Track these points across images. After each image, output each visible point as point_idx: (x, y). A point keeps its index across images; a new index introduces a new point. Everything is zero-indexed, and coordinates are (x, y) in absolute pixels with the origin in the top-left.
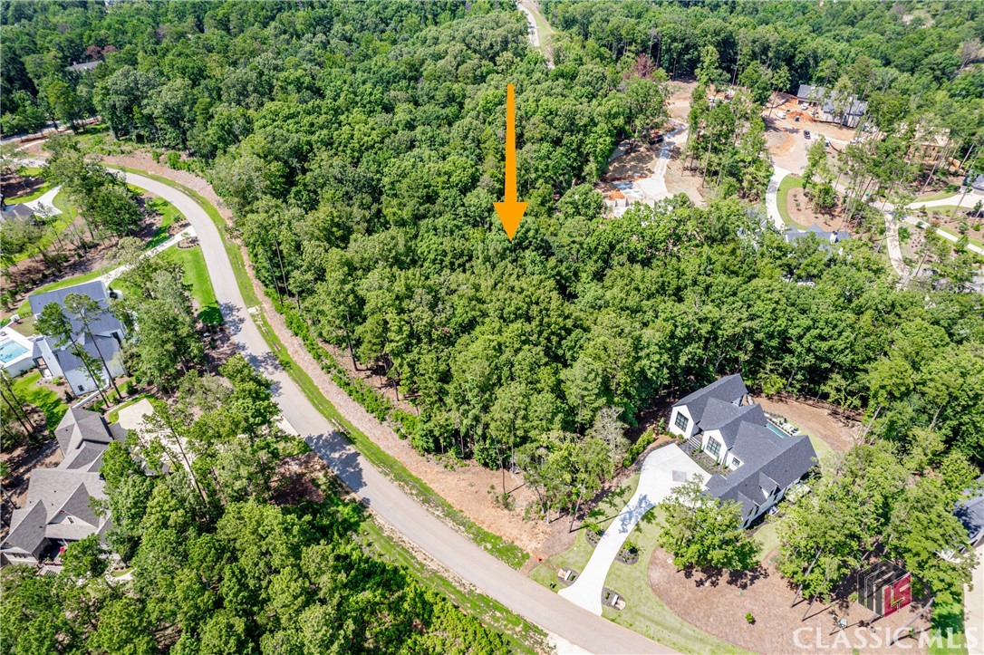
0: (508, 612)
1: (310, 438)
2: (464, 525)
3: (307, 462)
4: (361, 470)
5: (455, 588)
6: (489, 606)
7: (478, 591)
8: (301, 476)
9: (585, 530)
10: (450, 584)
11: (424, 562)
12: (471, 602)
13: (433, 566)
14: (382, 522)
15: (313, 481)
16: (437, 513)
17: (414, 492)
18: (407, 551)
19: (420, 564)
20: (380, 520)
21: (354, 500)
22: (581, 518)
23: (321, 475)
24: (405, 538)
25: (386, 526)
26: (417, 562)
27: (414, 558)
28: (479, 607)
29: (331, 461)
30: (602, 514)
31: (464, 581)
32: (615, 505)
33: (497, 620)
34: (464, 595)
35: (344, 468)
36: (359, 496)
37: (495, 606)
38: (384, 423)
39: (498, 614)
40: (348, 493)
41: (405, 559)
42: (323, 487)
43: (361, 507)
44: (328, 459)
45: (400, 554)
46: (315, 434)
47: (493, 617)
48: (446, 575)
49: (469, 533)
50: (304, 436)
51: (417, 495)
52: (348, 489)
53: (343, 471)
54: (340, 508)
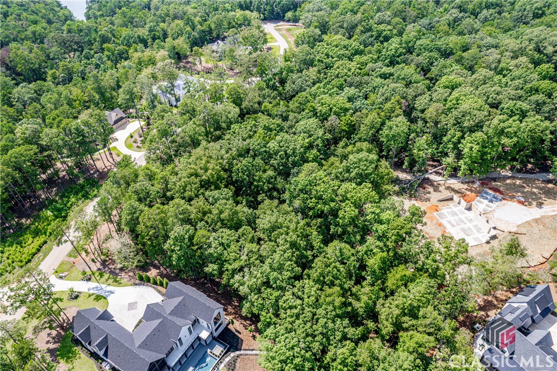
0: (42, 261)
7: (54, 247)
12: (49, 247)
20: (90, 203)
25: (88, 207)
28: (46, 250)
30: (101, 277)
32: (107, 281)
33: (39, 258)
34: (52, 243)
37: (46, 255)
41: (71, 219)
43: (97, 196)
47: (41, 256)
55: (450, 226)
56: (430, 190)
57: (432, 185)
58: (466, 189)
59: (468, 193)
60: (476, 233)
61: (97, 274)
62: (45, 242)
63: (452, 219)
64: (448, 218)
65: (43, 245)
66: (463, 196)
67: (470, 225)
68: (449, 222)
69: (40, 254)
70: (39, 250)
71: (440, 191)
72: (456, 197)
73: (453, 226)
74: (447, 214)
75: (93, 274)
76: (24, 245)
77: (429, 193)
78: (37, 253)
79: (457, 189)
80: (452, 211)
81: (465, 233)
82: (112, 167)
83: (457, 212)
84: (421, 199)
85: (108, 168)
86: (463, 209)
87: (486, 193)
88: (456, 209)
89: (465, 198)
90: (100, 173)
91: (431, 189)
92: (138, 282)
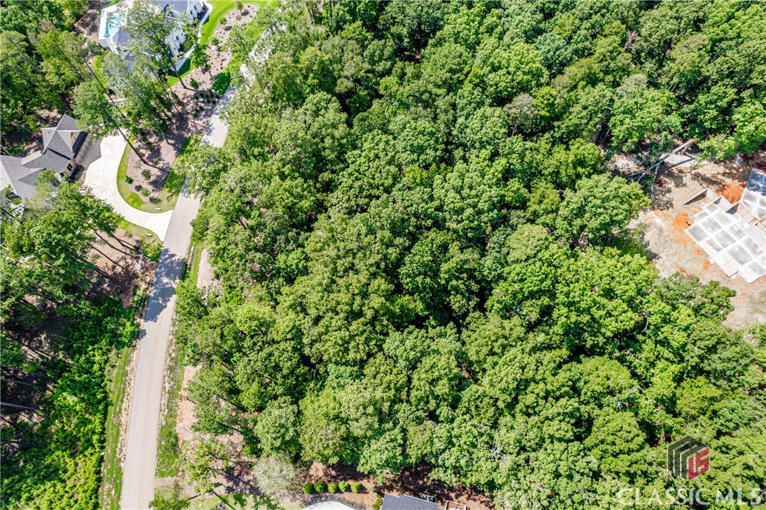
0: (119, 498)
1: (167, 250)
2: (170, 409)
3: (147, 269)
4: (165, 307)
5: (116, 447)
6: (115, 481)
7: (122, 464)
8: (135, 276)
9: (220, 501)
10: (117, 441)
11: (123, 411)
12: (112, 467)
13: (123, 419)
14: (135, 358)
15: (137, 287)
16: (167, 385)
17: (173, 355)
18: (124, 393)
19: (120, 409)
20: (135, 355)
21: (138, 325)
22: (229, 490)
23: (143, 286)
24: (132, 384)
25: (133, 363)
26: (121, 406)
27: (122, 401)
28: (112, 476)
29: (159, 281)
30: (242, 505)
31: (124, 449)
33: (109, 495)
34: (114, 457)
35: (159, 296)
36: (145, 325)
37: (118, 486)
38: (216, 281)
39: (113, 492)
40: (141, 316)
41: (118, 397)
42: (136, 298)
43: (137, 334)
44: (159, 278)
45: (119, 391)
46: (172, 251)
47: (110, 490)
48: (122, 433)
49: (165, 419)
50: (165, 246)
51: (172, 359)
52: (144, 314)
53: (156, 297)
54: (128, 324)
55: (714, 251)
56: (670, 186)
57: (671, 175)
58: (724, 174)
59: (728, 181)
60: (752, 256)
61: (231, 500)
62: (101, 460)
63: (712, 235)
64: (707, 236)
65: (100, 466)
66: (722, 188)
67: (740, 242)
68: (711, 243)
69: (106, 486)
70: (99, 480)
71: (684, 185)
72: (711, 193)
73: (718, 250)
74: (703, 227)
75: (225, 501)
76: (64, 477)
77: (669, 191)
78: (99, 487)
79: (709, 175)
80: (710, 220)
81: (737, 259)
82: (129, 261)
83: (718, 221)
84: (659, 205)
85: (122, 263)
86: (724, 212)
87: (755, 177)
88: (713, 215)
89: (726, 192)
90: (114, 279)
91: (670, 184)
92: (308, 497)
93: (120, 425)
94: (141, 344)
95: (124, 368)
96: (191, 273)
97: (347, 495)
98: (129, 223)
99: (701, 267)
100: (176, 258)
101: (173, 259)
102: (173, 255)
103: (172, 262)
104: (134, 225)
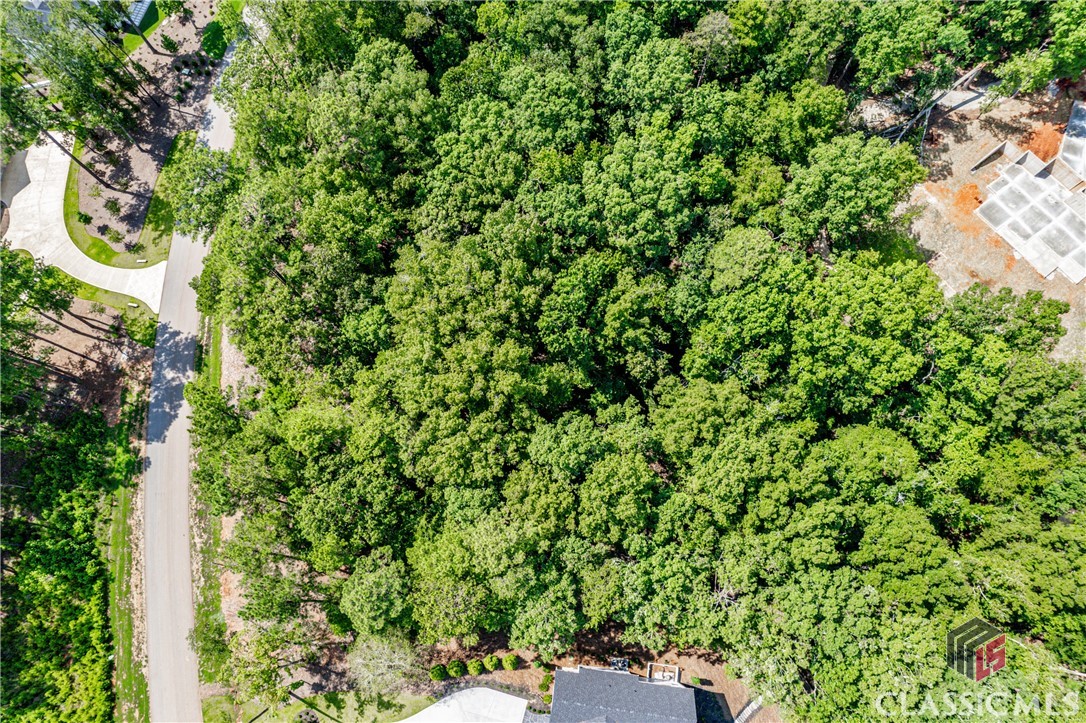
1: (165, 327)
2: (208, 578)
3: (138, 360)
4: (176, 416)
5: (131, 645)
6: (137, 697)
7: (144, 670)
8: (121, 373)
9: (304, 707)
10: (130, 636)
11: (133, 588)
12: (129, 676)
13: (136, 602)
14: (139, 504)
15: (126, 390)
16: (197, 540)
18: (130, 562)
19: (128, 587)
20: (139, 501)
21: (137, 451)
22: (317, 688)
23: (136, 388)
24: (141, 546)
25: (139, 513)
26: (128, 582)
27: (129, 574)
28: (130, 689)
29: (160, 377)
30: (339, 708)
31: (143, 647)
32: (362, 713)
33: (130, 718)
34: (130, 661)
35: (163, 400)
36: (148, 449)
37: (143, 703)
38: (252, 367)
39: (136, 714)
40: (140, 437)
41: (122, 568)
42: (126, 408)
43: (138, 466)
44: (159, 374)
45: (122, 559)
46: (174, 327)
47: (131, 711)
48: (137, 623)
49: (203, 593)
50: (162, 320)
51: (199, 499)
52: (144, 433)
53: (159, 403)
54: (119, 450)
55: (1020, 240)
56: (946, 141)
57: (948, 125)
58: (1031, 115)
59: (1037, 125)
60: (1078, 241)
61: (321, 702)
62: (110, 667)
63: (1015, 215)
64: (1009, 216)
65: (109, 677)
66: (1026, 137)
67: (1059, 222)
68: (1015, 228)
69: (124, 707)
70: (112, 698)
71: (970, 138)
72: (1012, 148)
73: (1027, 237)
74: (1001, 204)
75: (311, 705)
76: (53, 700)
77: (945, 149)
78: (113, 708)
79: (1007, 119)
80: (1012, 191)
81: (1055, 248)
82: (107, 350)
83: (1024, 192)
84: (932, 173)
85: (95, 355)
86: (1032, 177)
87: (1080, 115)
88: (1015, 183)
89: (1034, 144)
90: (86, 383)
91: (948, 139)
92: (439, 685)
93: (131, 610)
94: (146, 480)
95: (125, 521)
96: (210, 359)
97: (497, 676)
98: (97, 289)
99: (1002, 265)
100: (183, 336)
101: (177, 339)
102: (177, 333)
103: (177, 345)
104: (106, 291)
